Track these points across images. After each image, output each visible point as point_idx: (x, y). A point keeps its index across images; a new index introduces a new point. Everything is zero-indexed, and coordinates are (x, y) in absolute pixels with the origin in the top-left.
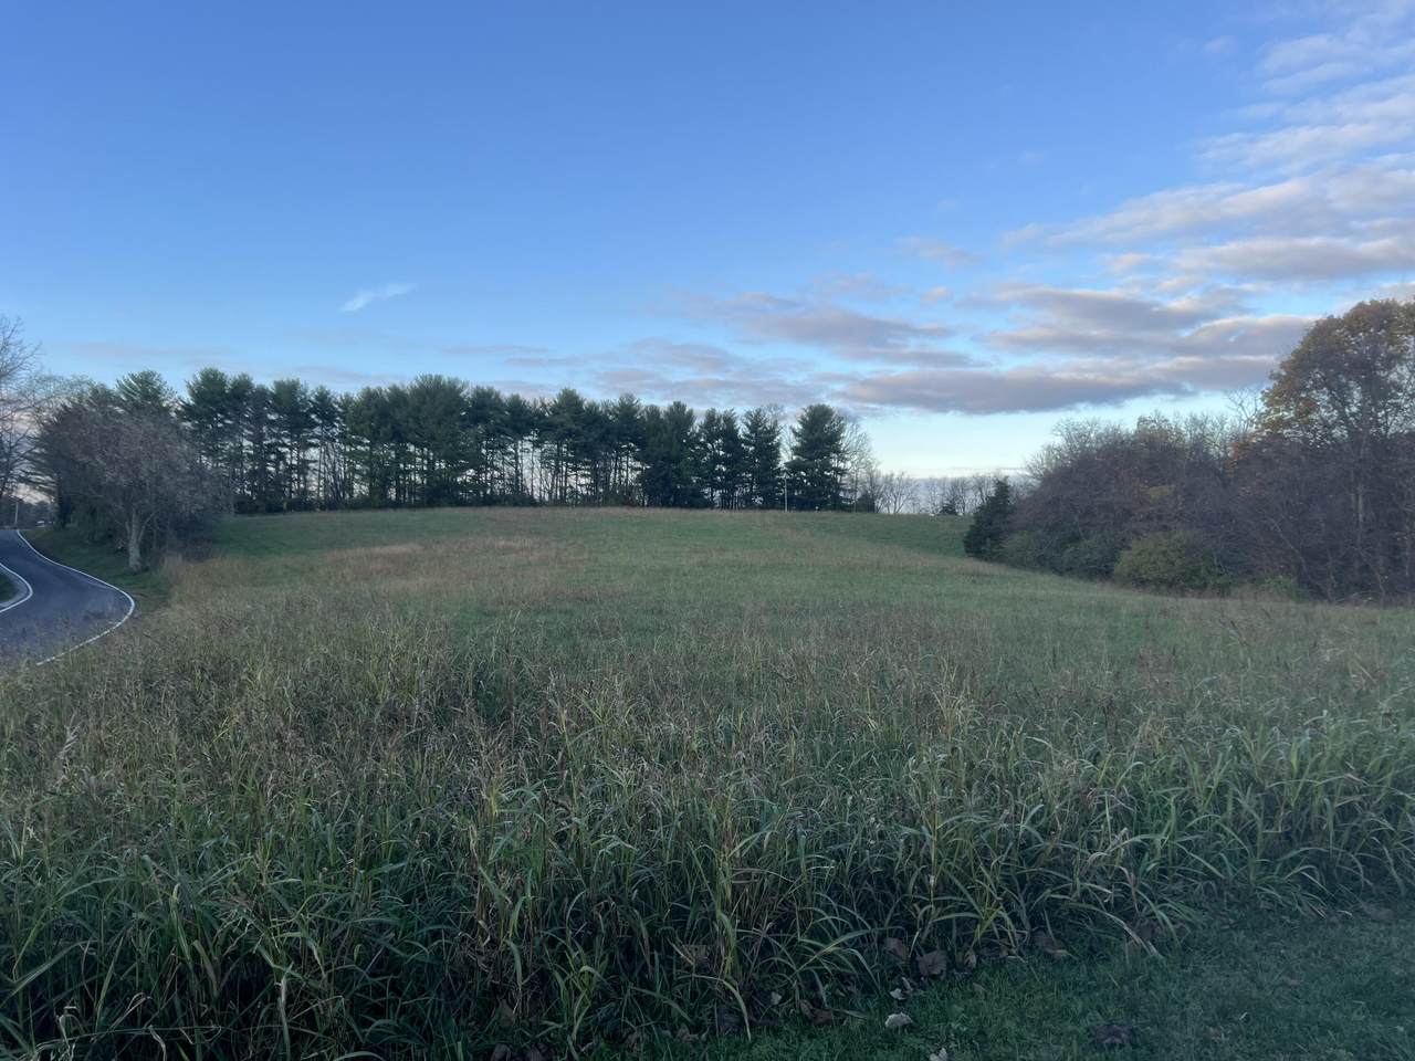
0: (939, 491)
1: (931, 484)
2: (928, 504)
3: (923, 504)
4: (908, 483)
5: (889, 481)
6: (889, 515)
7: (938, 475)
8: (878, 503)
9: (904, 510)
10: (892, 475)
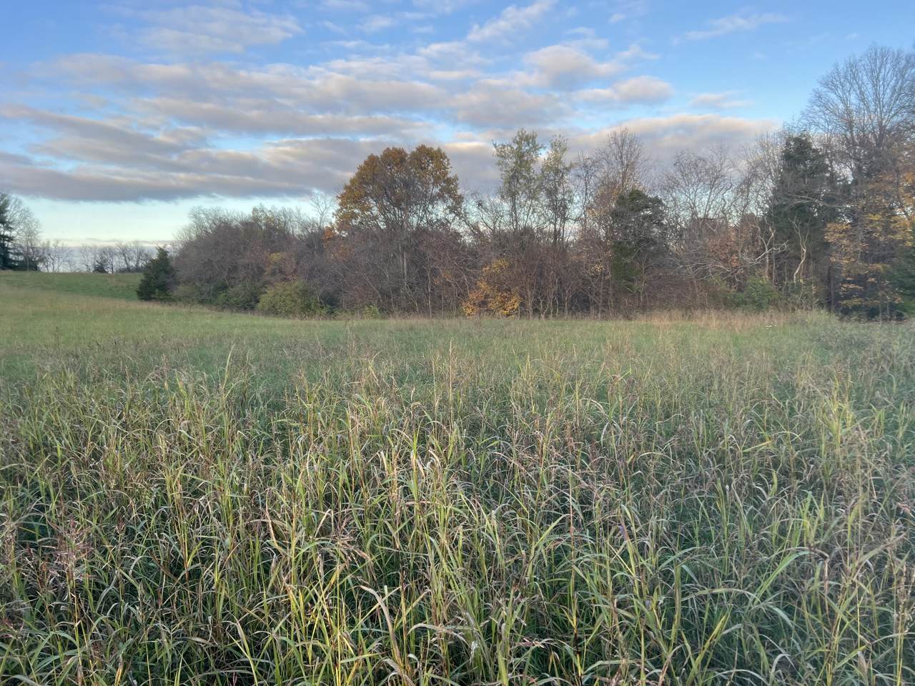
0: (91, 256)
1: (84, 251)
2: (83, 265)
3: (78, 265)
4: (63, 250)
5: (46, 248)
6: (48, 273)
7: (90, 244)
8: (40, 265)
9: (62, 270)
10: (48, 242)
